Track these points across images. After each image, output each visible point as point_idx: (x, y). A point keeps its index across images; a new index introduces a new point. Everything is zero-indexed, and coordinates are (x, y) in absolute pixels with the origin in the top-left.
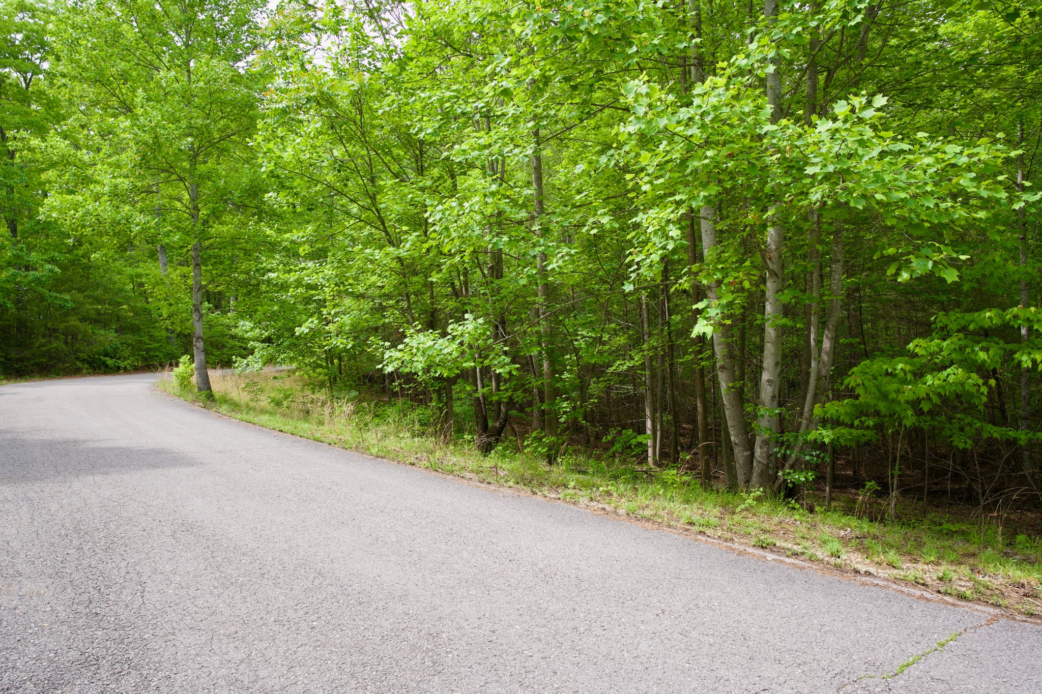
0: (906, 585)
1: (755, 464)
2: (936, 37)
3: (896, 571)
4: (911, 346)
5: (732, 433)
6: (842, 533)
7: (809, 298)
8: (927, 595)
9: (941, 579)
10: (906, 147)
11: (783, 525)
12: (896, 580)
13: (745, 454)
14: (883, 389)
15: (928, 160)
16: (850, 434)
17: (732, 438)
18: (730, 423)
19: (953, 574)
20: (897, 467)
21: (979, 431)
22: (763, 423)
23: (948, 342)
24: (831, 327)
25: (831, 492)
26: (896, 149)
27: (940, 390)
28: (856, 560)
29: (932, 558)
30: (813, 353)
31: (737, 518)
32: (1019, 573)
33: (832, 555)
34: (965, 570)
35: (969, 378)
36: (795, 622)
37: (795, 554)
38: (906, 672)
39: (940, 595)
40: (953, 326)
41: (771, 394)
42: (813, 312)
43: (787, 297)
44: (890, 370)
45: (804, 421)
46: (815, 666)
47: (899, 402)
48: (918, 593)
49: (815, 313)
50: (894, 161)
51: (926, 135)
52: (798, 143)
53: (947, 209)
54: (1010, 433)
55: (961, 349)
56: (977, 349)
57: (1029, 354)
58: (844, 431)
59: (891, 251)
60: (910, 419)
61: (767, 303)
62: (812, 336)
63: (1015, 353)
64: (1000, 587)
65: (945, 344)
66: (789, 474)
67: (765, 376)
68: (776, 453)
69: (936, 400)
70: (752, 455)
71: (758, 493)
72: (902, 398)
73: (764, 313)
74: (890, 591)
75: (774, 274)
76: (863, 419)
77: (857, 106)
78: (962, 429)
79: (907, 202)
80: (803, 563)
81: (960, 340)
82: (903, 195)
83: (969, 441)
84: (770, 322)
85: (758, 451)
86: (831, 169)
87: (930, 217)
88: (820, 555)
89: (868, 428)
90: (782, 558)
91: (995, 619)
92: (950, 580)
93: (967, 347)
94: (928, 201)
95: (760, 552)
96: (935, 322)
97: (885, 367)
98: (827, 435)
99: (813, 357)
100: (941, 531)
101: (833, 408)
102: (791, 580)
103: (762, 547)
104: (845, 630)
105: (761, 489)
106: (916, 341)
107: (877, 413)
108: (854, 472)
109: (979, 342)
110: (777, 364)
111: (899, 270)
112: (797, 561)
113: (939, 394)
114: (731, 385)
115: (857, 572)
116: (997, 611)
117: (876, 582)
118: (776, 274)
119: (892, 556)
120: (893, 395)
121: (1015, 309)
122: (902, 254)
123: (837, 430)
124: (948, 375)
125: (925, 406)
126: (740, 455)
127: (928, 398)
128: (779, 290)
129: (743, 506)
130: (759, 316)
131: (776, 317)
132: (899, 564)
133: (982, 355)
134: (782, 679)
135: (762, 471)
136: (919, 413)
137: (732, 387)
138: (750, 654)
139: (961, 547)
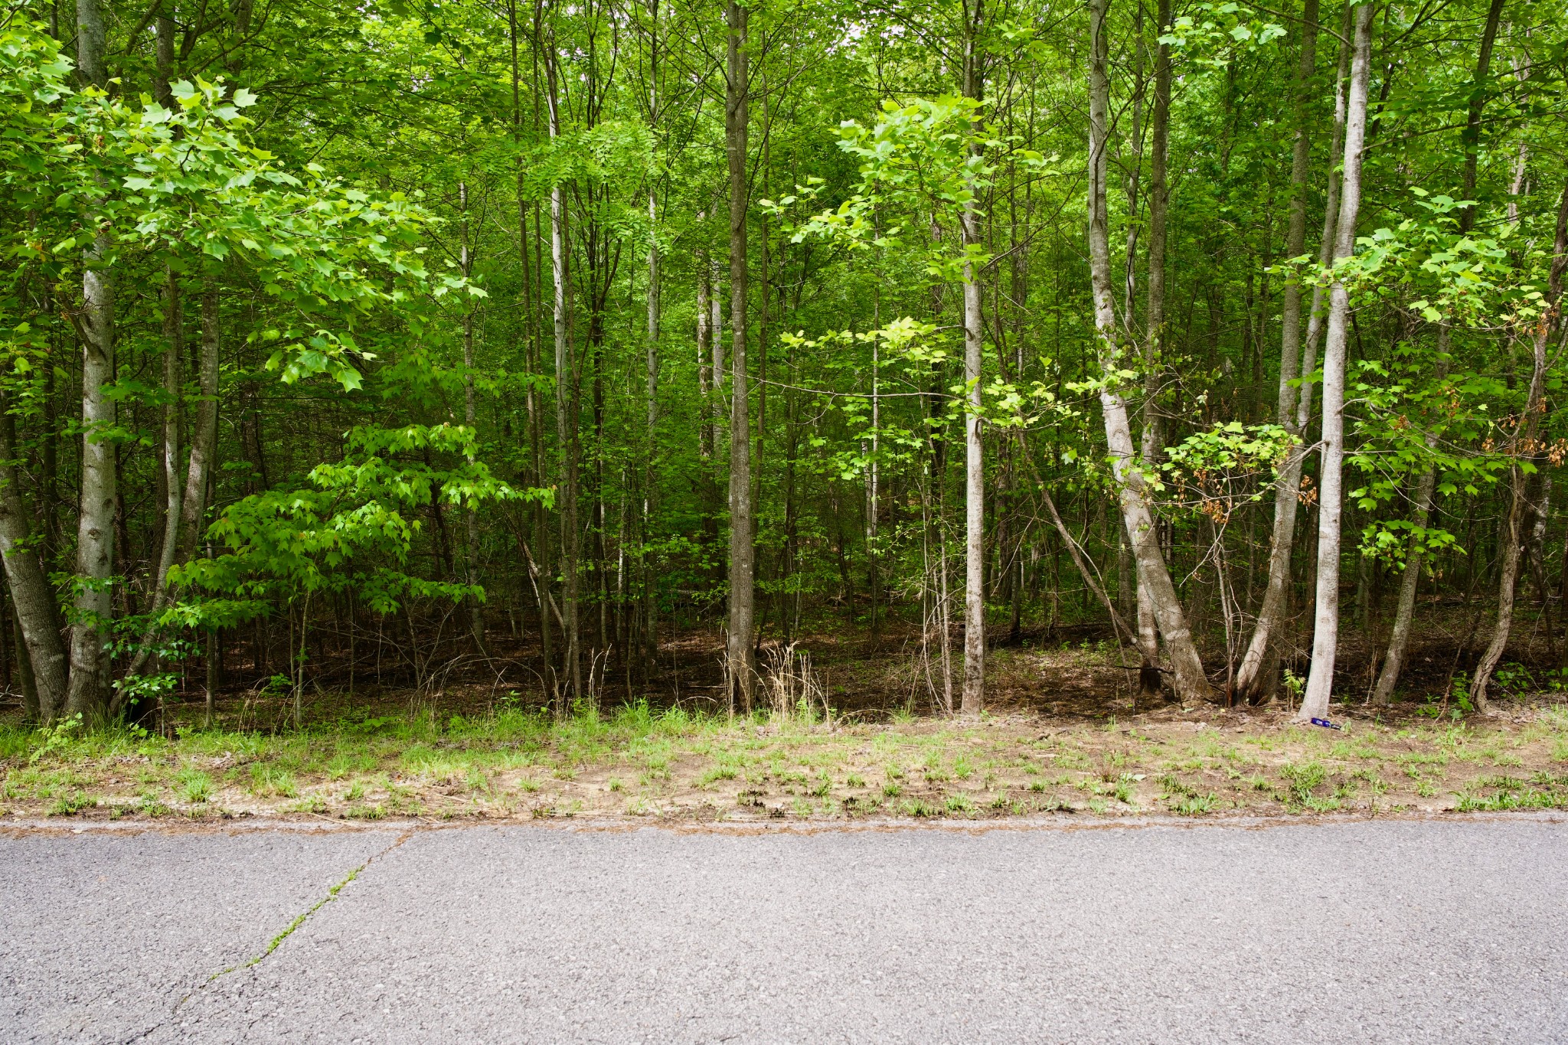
0: (299, 818)
1: (72, 675)
2: (355, 35)
3: (290, 801)
4: (313, 474)
5: (26, 625)
6: (217, 761)
7: (160, 397)
8: (326, 825)
9: (349, 798)
10: (293, 181)
11: (120, 768)
12: (285, 816)
13: (52, 659)
14: (271, 537)
15: (323, 206)
16: (230, 608)
17: (27, 635)
18: (20, 608)
19: (364, 787)
20: (302, 651)
21: (406, 589)
22: (87, 604)
23: (363, 468)
24: (202, 444)
25: (213, 700)
26: (278, 181)
27: (352, 537)
28: (233, 800)
29: (341, 772)
30: (170, 484)
31: (31, 772)
32: (446, 767)
33: (194, 800)
34: (382, 778)
35: (389, 518)
36: (113, 924)
37: (128, 813)
38: (281, 946)
39: (342, 822)
40: (370, 447)
41: (98, 554)
42: (168, 419)
43: (120, 391)
44: (282, 510)
45: (159, 595)
46: (140, 984)
47: (293, 555)
48: (314, 826)
49: (172, 421)
50: (277, 198)
51: (322, 169)
52: (117, 134)
53: (347, 282)
54: (442, 588)
55: (379, 480)
56: (398, 479)
57: (459, 486)
58: (220, 605)
59: (273, 334)
60: (312, 578)
61: (86, 401)
62: (169, 458)
63: (443, 483)
64: (421, 791)
65: (358, 472)
66: (133, 683)
67: (86, 525)
68: (110, 652)
69: (346, 550)
70: (66, 662)
71: (72, 723)
72: (297, 549)
73: (80, 418)
74: (276, 834)
75: (97, 351)
76: (250, 584)
77: (211, 98)
78: (385, 587)
79: (293, 262)
80: (140, 824)
81: (377, 466)
82: (287, 251)
83: (394, 603)
84: (92, 432)
85: (77, 654)
86: (169, 187)
87: (326, 289)
88: (173, 804)
89: (259, 597)
90: (102, 825)
91: (408, 834)
92: (362, 796)
93: (386, 476)
94: (323, 266)
95: (65, 823)
96: (347, 441)
97: (276, 505)
98: (192, 614)
99: (170, 490)
100: (360, 731)
101: (198, 570)
102: (114, 856)
103: (68, 814)
104: (196, 912)
105: (80, 716)
106: (320, 467)
107: (269, 575)
108: (257, 664)
109: (399, 470)
110: (107, 503)
111: (284, 362)
112: (130, 824)
113: (350, 543)
114: (20, 542)
115: (227, 817)
116: (413, 823)
117: (254, 826)
118: (101, 353)
119: (285, 781)
120: (284, 546)
121: (441, 427)
122: (288, 342)
123: (209, 604)
124: (364, 515)
125: (332, 561)
126: (43, 663)
127: (336, 549)
128: (110, 379)
129: (42, 751)
130: (72, 422)
131: (102, 425)
132: (295, 789)
133: (404, 489)
134: (76, 1027)
135: (87, 684)
136: (325, 571)
137: (24, 546)
138: (20, 1005)
139: (385, 745)
